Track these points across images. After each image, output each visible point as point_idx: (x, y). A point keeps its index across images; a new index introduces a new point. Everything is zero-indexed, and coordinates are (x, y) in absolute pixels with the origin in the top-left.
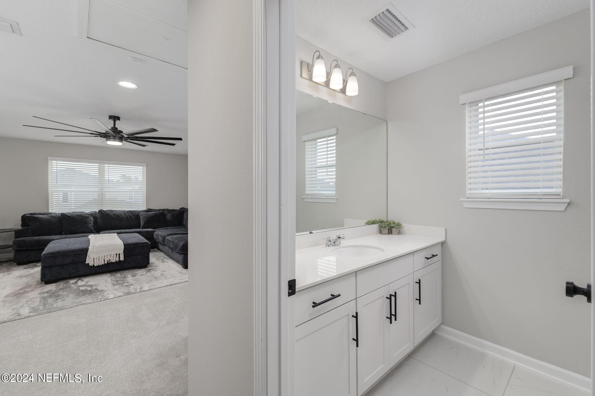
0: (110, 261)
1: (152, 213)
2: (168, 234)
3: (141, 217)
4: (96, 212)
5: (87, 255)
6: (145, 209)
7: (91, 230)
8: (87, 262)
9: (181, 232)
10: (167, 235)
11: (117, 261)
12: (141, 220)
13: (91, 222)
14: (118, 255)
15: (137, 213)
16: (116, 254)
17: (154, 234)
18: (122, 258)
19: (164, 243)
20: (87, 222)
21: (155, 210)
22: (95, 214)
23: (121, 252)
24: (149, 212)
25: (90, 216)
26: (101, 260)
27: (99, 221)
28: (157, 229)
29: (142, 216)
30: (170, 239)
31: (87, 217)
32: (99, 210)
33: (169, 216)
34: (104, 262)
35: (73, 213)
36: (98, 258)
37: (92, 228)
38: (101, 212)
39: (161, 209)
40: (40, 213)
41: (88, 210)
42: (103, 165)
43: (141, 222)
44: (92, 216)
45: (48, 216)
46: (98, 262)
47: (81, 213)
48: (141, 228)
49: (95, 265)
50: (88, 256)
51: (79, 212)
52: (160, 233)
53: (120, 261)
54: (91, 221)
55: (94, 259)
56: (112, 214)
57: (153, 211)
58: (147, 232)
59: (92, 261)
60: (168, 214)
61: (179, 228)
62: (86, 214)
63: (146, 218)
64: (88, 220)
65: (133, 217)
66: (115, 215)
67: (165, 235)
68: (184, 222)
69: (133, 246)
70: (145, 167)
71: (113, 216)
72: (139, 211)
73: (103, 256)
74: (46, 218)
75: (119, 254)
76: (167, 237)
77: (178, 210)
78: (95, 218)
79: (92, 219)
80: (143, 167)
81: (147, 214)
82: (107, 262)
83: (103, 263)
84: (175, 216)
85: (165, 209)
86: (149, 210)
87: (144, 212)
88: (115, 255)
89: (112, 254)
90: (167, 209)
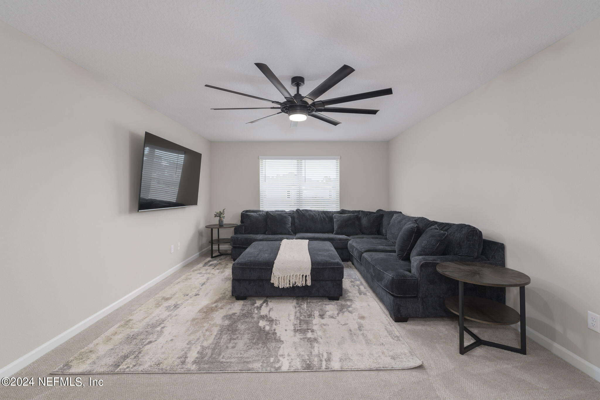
0: (296, 283)
1: (346, 215)
2: (366, 249)
3: (334, 220)
4: (293, 211)
5: (272, 272)
6: (339, 210)
7: (289, 232)
8: (272, 282)
9: (381, 247)
10: (363, 250)
11: (303, 285)
12: (335, 223)
13: (288, 222)
14: (304, 277)
15: (330, 215)
16: (303, 275)
17: (348, 244)
18: (309, 283)
19: (361, 261)
20: (286, 222)
21: (349, 212)
22: (294, 213)
23: (308, 273)
24: (342, 214)
25: (288, 216)
26: (286, 281)
27: (296, 221)
28: (351, 237)
29: (335, 218)
30: (369, 259)
31: (285, 217)
32: (296, 209)
33: (364, 221)
34: (290, 285)
35: (276, 211)
36: (283, 277)
37: (290, 229)
38: (298, 211)
39: (355, 211)
40: (253, 210)
41: (287, 209)
42: (301, 161)
43: (335, 225)
44: (290, 215)
45: (257, 214)
46: (283, 283)
47: (282, 212)
48: (334, 233)
49: (280, 287)
50: (273, 274)
51: (280, 211)
52: (355, 244)
53: (306, 286)
54: (290, 221)
55: (279, 278)
56: (307, 214)
57: (347, 213)
58: (340, 240)
59: (277, 281)
60: (363, 218)
61: (377, 238)
62: (285, 214)
63: (339, 221)
64: (287, 219)
65: (327, 219)
66: (310, 215)
67: (362, 249)
68: (384, 230)
69: (322, 267)
70: (339, 160)
71: (308, 216)
72: (333, 212)
73: (288, 277)
74: (255, 216)
75: (306, 276)
76: (365, 255)
77: (374, 213)
78: (293, 218)
79: (290, 219)
80: (336, 160)
81: (340, 216)
82: (293, 285)
83: (288, 286)
84: (372, 221)
85: (360, 211)
86: (343, 212)
87: (338, 213)
88: (301, 276)
89: (298, 275)
90: (362, 211)
